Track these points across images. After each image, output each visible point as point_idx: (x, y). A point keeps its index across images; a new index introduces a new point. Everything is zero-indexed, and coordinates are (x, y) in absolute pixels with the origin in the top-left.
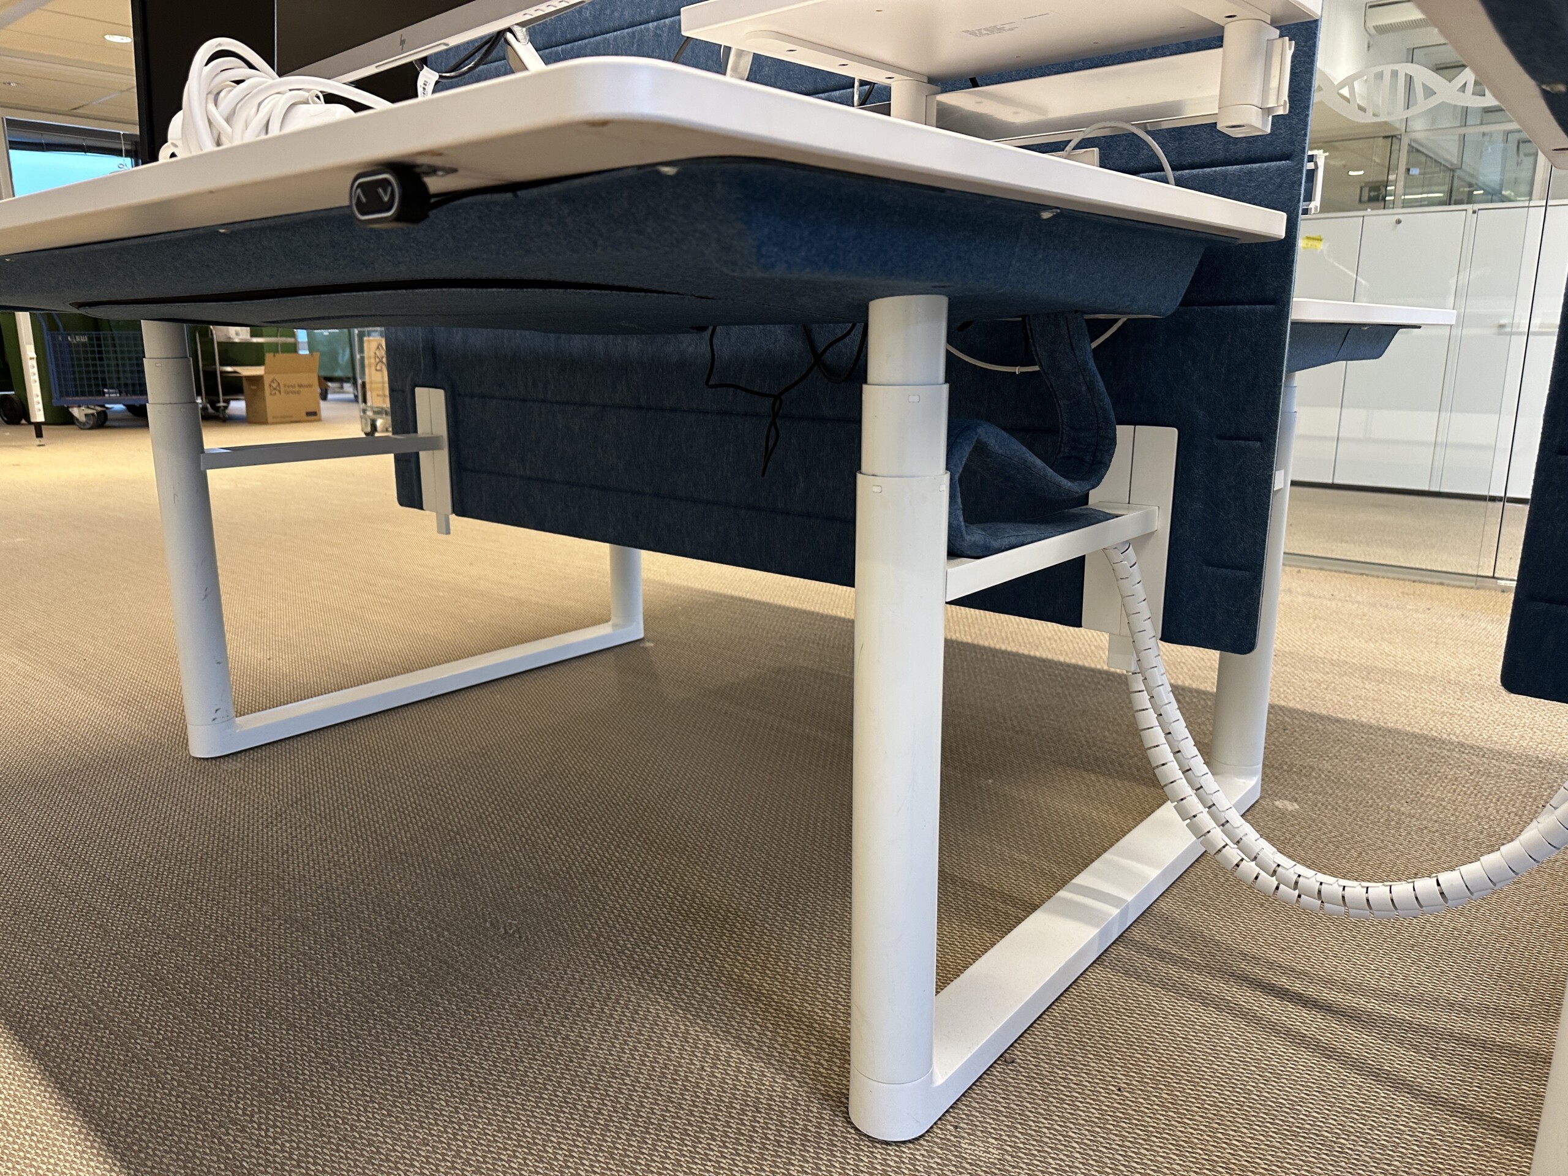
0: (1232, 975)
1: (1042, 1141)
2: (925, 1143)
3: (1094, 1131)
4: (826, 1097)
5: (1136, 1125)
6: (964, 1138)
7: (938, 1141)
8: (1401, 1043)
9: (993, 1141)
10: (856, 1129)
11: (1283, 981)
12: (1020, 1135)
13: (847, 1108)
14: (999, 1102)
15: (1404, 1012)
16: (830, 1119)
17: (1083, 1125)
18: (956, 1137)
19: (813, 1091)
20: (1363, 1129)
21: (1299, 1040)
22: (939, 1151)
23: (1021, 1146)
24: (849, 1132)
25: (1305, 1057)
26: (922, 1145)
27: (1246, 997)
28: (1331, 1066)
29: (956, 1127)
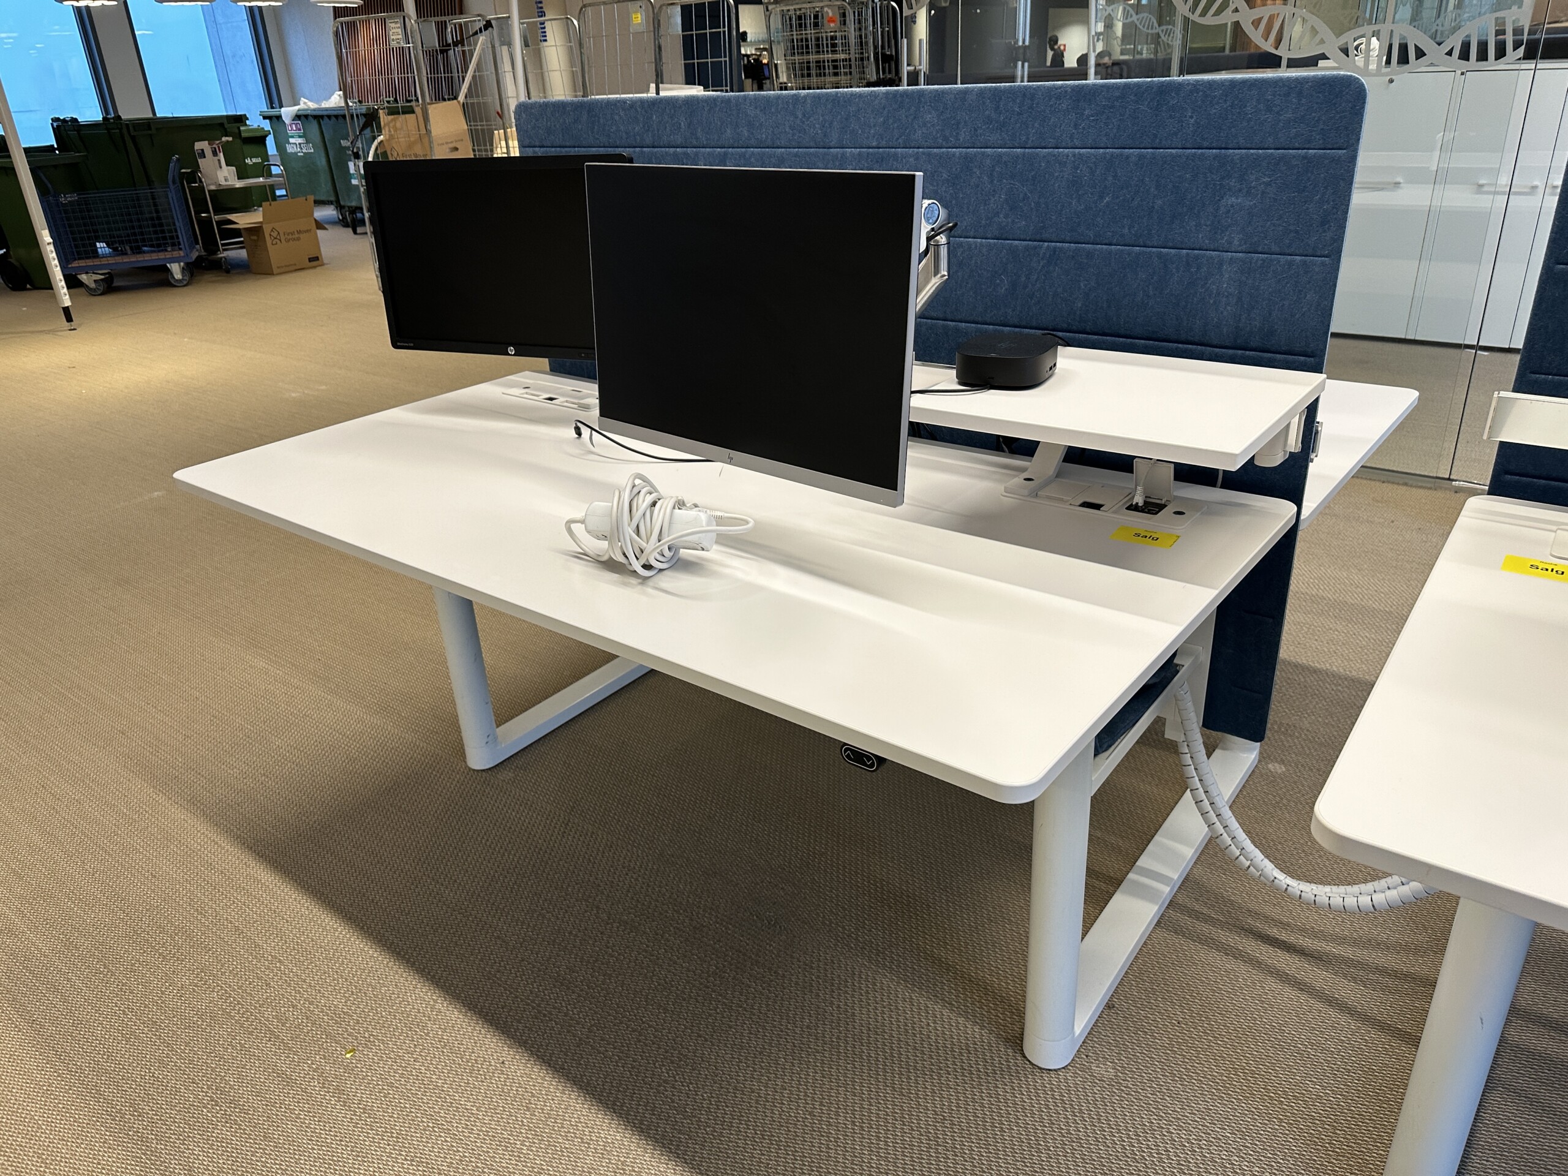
0: (1243, 929)
1: (1138, 1062)
2: (1071, 1068)
3: (1167, 1053)
4: (1007, 1040)
5: (1190, 1047)
6: (1092, 1063)
7: (1078, 1066)
8: (1345, 976)
9: (1109, 1064)
10: (1029, 1061)
11: (1274, 932)
12: (1124, 1059)
13: (1022, 1047)
14: (1109, 1037)
15: (1347, 952)
16: (1013, 1056)
17: (1160, 1049)
18: (1087, 1062)
19: (998, 1036)
20: (1320, 1041)
21: (1285, 978)
22: (1080, 1072)
23: (1126, 1065)
24: (1025, 1063)
25: (1289, 992)
26: (1070, 1070)
27: (1251, 946)
28: (1303, 997)
29: (1087, 1056)
